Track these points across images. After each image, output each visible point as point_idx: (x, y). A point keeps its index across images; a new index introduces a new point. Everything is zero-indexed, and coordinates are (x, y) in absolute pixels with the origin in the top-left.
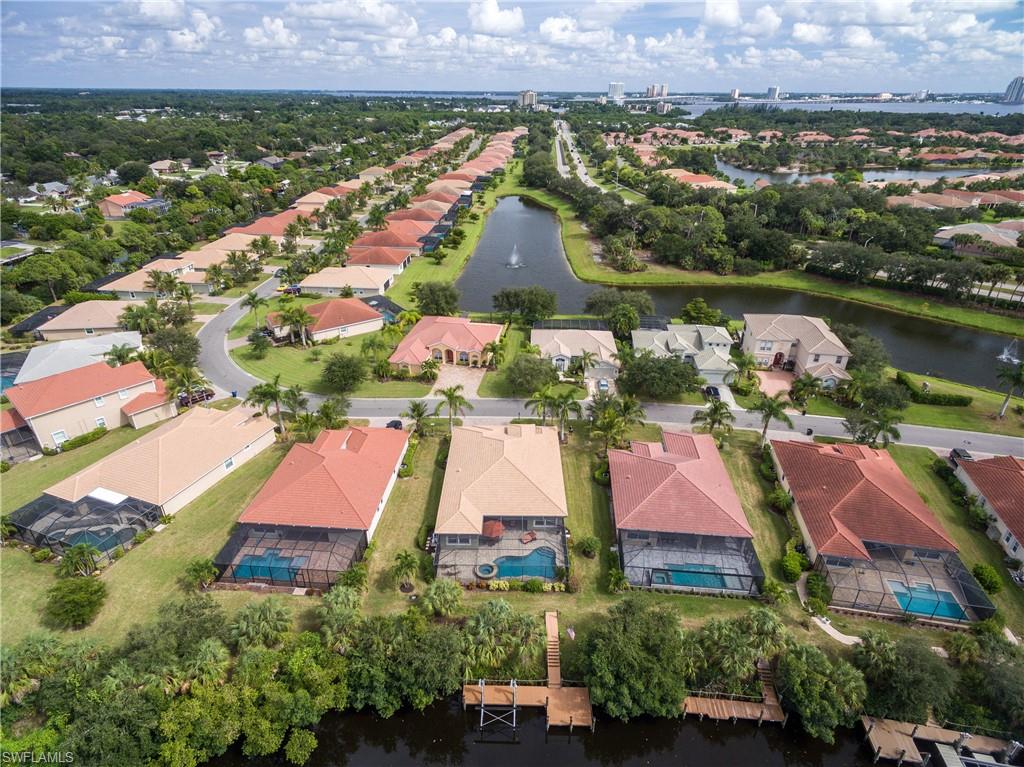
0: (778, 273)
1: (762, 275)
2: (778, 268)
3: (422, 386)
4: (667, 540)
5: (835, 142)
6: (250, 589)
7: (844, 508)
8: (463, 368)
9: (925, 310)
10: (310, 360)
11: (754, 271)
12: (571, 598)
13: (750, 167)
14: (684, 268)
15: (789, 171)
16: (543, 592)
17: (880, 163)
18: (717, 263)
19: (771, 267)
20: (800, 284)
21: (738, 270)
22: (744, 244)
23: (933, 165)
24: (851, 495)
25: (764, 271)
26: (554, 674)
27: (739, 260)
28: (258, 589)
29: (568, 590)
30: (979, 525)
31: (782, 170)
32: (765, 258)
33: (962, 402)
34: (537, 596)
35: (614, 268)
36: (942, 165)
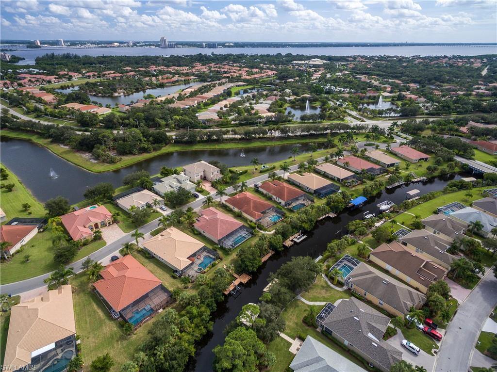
0: (167, 146)
1: (163, 148)
2: (166, 144)
3: (98, 242)
4: (228, 236)
5: (124, 76)
6: (145, 322)
7: (253, 208)
8: (106, 228)
9: (217, 147)
10: (23, 262)
11: (160, 148)
12: (223, 261)
13: (100, 95)
14: (135, 154)
15: (119, 95)
16: (217, 264)
17: (149, 86)
18: (147, 149)
19: (164, 145)
20: (177, 148)
21: (155, 150)
22: (151, 139)
23: (167, 84)
24: (252, 204)
25: (163, 147)
26: (236, 276)
27: (154, 146)
28: (147, 320)
29: (221, 260)
30: (270, 199)
31: (116, 94)
32: (161, 142)
33: (246, 172)
34: (216, 266)
35: (107, 163)
36: (170, 84)
